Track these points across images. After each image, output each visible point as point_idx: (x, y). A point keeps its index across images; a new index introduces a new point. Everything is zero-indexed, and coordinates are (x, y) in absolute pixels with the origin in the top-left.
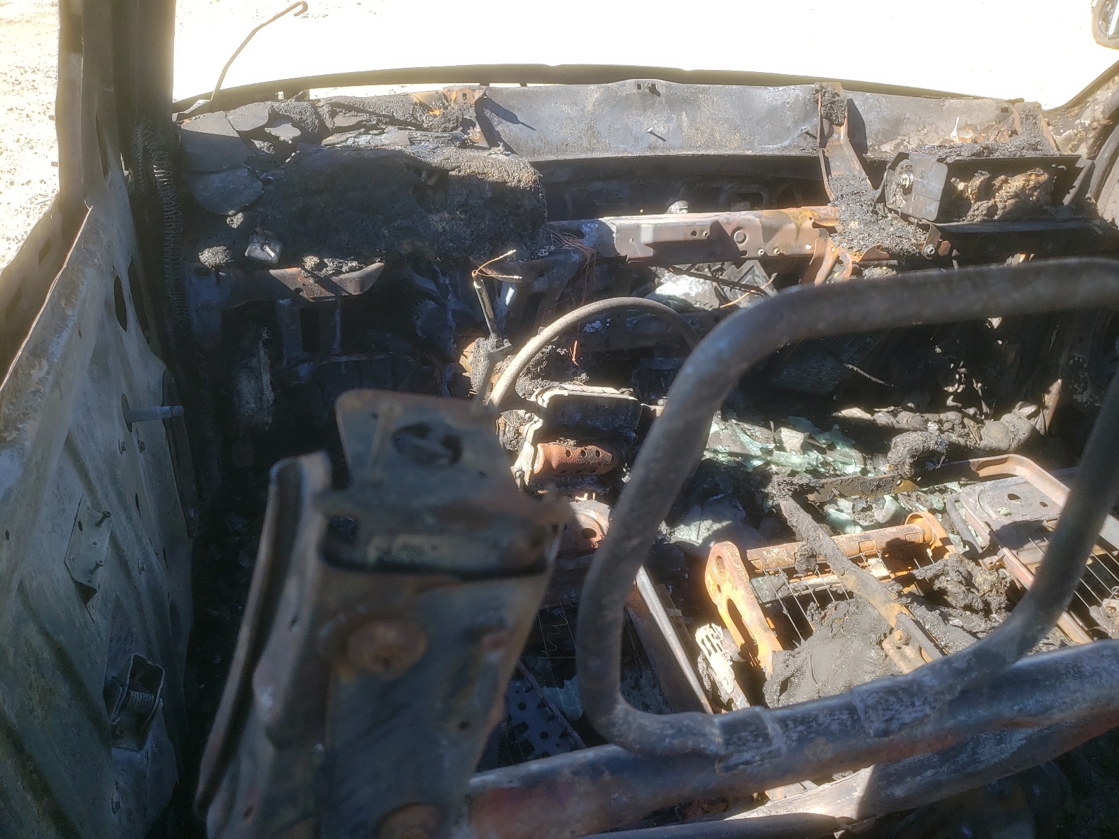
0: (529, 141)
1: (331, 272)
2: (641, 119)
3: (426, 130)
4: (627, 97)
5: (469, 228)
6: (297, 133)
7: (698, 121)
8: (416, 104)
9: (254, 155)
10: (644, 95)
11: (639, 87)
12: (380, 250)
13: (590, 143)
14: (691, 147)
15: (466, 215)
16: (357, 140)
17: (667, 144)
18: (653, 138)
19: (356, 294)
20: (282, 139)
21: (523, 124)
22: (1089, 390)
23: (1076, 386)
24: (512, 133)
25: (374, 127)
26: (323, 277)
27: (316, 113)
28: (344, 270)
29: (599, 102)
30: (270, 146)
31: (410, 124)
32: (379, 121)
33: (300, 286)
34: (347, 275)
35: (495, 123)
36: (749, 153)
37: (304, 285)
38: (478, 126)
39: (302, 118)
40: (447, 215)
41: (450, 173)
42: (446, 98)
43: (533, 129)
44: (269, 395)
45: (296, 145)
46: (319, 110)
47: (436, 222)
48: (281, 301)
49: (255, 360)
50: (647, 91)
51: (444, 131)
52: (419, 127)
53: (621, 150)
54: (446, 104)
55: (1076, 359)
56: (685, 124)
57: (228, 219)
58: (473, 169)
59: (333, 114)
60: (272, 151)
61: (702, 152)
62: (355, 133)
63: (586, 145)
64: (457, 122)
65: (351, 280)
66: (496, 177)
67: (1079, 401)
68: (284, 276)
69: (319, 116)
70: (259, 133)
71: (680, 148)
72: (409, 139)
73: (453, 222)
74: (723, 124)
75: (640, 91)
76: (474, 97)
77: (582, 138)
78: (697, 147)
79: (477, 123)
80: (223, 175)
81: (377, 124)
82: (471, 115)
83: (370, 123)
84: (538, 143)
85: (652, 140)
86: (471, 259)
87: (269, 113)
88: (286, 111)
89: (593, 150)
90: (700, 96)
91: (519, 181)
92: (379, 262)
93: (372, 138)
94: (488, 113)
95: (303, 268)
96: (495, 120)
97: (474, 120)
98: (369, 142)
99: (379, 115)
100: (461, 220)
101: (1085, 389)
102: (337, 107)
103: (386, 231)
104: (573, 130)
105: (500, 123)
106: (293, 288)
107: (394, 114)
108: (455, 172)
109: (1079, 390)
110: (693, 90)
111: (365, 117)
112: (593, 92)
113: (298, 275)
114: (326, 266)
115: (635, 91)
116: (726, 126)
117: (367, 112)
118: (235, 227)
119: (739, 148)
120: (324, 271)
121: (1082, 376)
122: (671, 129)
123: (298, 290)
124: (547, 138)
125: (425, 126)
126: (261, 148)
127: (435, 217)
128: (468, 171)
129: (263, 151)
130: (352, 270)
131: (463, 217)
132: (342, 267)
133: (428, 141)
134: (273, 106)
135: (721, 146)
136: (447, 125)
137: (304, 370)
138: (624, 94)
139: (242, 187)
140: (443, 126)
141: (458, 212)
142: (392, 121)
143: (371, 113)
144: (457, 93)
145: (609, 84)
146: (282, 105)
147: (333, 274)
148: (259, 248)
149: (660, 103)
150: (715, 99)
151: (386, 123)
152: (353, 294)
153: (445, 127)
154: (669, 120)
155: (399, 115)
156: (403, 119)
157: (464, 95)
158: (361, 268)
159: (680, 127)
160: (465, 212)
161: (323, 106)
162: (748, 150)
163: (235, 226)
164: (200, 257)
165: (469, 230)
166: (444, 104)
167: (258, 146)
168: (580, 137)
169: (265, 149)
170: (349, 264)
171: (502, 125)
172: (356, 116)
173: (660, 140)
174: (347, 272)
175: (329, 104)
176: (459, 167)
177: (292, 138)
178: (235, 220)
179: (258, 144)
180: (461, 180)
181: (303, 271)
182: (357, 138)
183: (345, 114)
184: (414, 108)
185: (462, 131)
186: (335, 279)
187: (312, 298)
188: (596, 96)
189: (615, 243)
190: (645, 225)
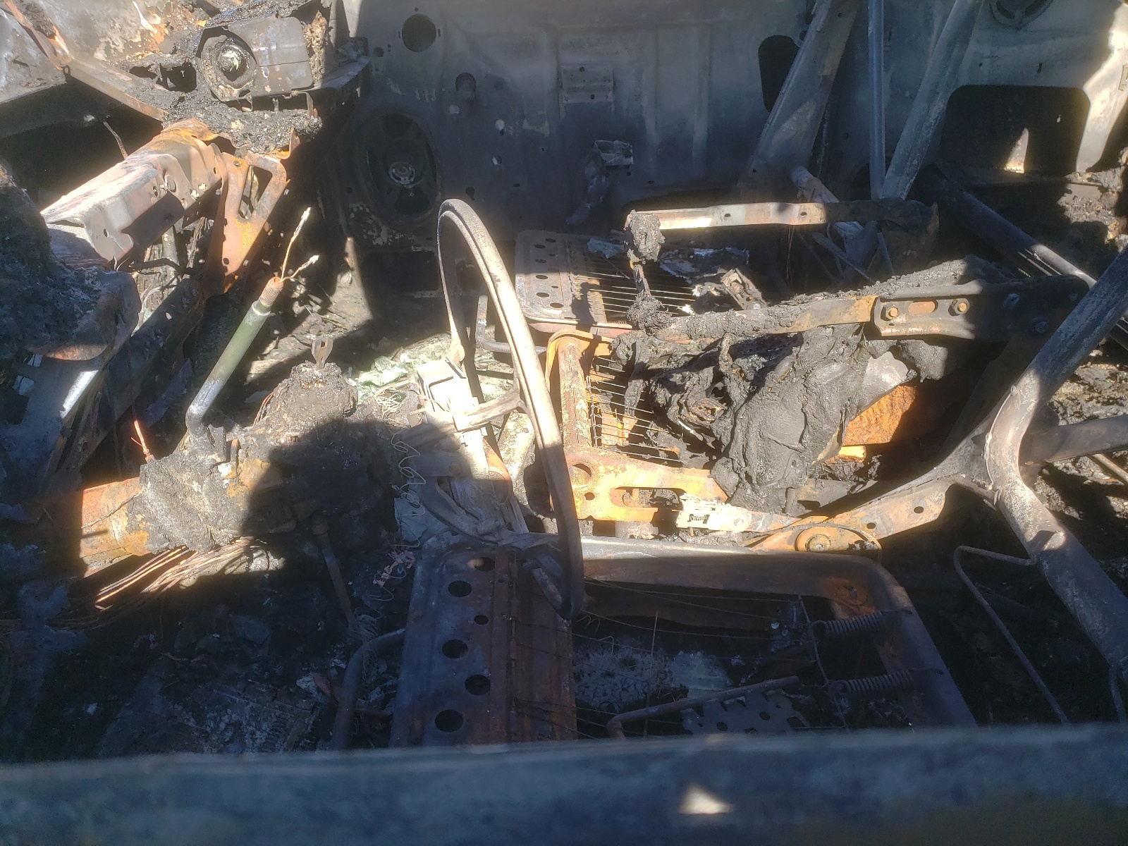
22: (384, 229)
23: (370, 233)
55: (355, 210)
67: (381, 244)
101: (380, 230)
109: (375, 234)
121: (370, 222)
189: (93, 246)
190: (107, 202)
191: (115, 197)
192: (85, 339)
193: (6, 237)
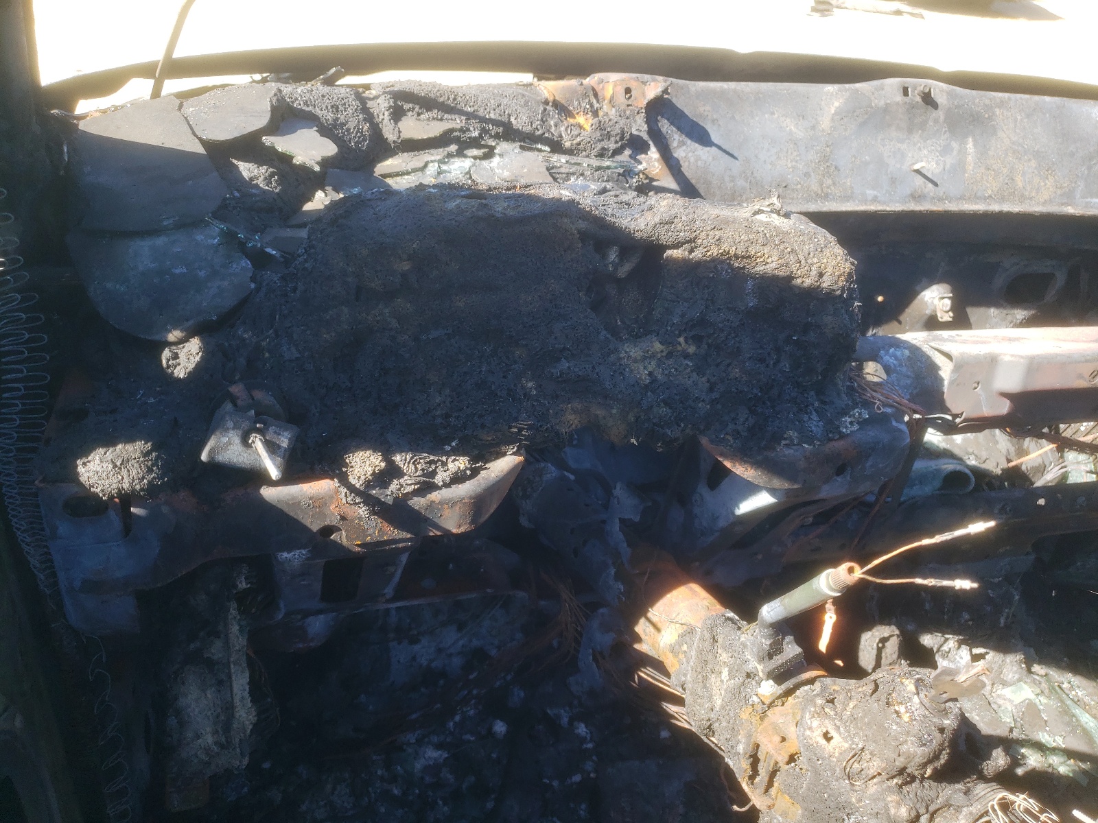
0: (727, 179)
1: (410, 489)
2: (903, 147)
3: (569, 152)
4: (886, 110)
5: (704, 375)
6: (329, 149)
7: (991, 153)
8: (546, 102)
9: (237, 194)
10: (913, 106)
11: (905, 92)
12: (520, 430)
13: (821, 184)
14: (977, 198)
15: (698, 347)
16: (444, 167)
17: (940, 191)
18: (919, 181)
19: (462, 530)
20: (298, 160)
21: (719, 148)
24: (699, 163)
25: (475, 143)
26: (390, 502)
27: (365, 110)
28: (438, 480)
29: (841, 115)
30: (272, 175)
31: (541, 139)
32: (484, 131)
33: (334, 520)
34: (445, 493)
35: (675, 144)
36: (1070, 210)
37: (343, 518)
38: (653, 149)
39: (337, 119)
40: (658, 346)
41: (669, 252)
42: (596, 95)
43: (732, 156)
44: (245, 715)
45: (326, 173)
46: (370, 104)
47: (635, 361)
48: (285, 555)
49: (218, 644)
50: (918, 99)
51: (601, 155)
52: (557, 147)
53: (870, 198)
54: (596, 105)
56: (970, 158)
57: (166, 354)
58: (725, 247)
59: (397, 114)
60: (275, 187)
61: (995, 207)
62: (437, 154)
63: (815, 187)
64: (622, 139)
65: (452, 503)
66: (773, 265)
68: (296, 504)
69: (370, 117)
70: (250, 147)
71: (960, 199)
72: (548, 169)
73: (671, 362)
74: (1030, 160)
75: (907, 99)
76: (644, 94)
77: (810, 176)
78: (985, 199)
79: (651, 143)
80: (160, 241)
81: (481, 136)
82: (639, 127)
83: (468, 135)
84: (741, 183)
85: (917, 184)
86: (704, 441)
87: (272, 106)
88: (306, 104)
89: (826, 197)
90: (997, 111)
91: (821, 275)
92: (514, 454)
93: (474, 165)
94: (665, 126)
95: (344, 480)
96: (675, 138)
97: (645, 137)
98: (469, 172)
99: (483, 120)
100: (686, 356)
102: (403, 102)
103: (530, 384)
104: (797, 162)
105: (682, 144)
106: (315, 528)
107: (512, 119)
108: (680, 251)
110: (987, 102)
111: (457, 122)
112: (832, 96)
113: (332, 497)
114: (398, 474)
115: (899, 98)
116: (1033, 163)
117: (461, 112)
118: (182, 375)
119: (1051, 201)
120: (393, 487)
122: (948, 167)
123: (328, 530)
124: (755, 175)
125: (567, 144)
126: (251, 179)
127: (635, 352)
128: (714, 251)
129: (257, 186)
130: (458, 478)
131: (692, 349)
132: (434, 473)
133: (582, 175)
134: (280, 91)
135: (1023, 198)
136: (605, 144)
137: (317, 626)
138: (882, 103)
139: (202, 274)
140: (599, 146)
141: (681, 340)
142: (509, 133)
143: (469, 116)
144: (615, 86)
145: (858, 85)
146: (299, 91)
147: (416, 493)
148: (237, 440)
149: (936, 121)
150: (1019, 118)
151: (497, 137)
152: (454, 531)
153: (603, 149)
154: (946, 150)
155: (520, 122)
156: (528, 129)
157: (628, 91)
158: (475, 472)
159: (960, 166)
160: (697, 340)
161: (376, 98)
162: (1067, 204)
163: (180, 373)
164: (81, 469)
165: (704, 379)
166: (592, 106)
167: (246, 174)
168: (807, 175)
169: (261, 183)
170: (451, 466)
171: (684, 148)
172: (441, 120)
173: (930, 185)
174: (447, 485)
175: (389, 93)
176: (693, 240)
177: (319, 159)
178: (182, 356)
179: (246, 169)
180: (692, 270)
181: (344, 490)
182: (445, 163)
183: (419, 114)
184: (545, 110)
185: (630, 156)
186: (418, 503)
187: (358, 545)
188: (837, 104)
189: (945, 390)
190: (1007, 358)
191: (1022, 357)
192: (772, 466)
193: (794, 336)
